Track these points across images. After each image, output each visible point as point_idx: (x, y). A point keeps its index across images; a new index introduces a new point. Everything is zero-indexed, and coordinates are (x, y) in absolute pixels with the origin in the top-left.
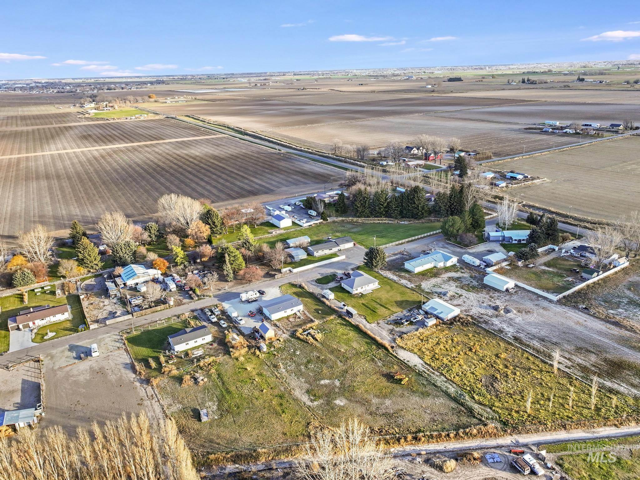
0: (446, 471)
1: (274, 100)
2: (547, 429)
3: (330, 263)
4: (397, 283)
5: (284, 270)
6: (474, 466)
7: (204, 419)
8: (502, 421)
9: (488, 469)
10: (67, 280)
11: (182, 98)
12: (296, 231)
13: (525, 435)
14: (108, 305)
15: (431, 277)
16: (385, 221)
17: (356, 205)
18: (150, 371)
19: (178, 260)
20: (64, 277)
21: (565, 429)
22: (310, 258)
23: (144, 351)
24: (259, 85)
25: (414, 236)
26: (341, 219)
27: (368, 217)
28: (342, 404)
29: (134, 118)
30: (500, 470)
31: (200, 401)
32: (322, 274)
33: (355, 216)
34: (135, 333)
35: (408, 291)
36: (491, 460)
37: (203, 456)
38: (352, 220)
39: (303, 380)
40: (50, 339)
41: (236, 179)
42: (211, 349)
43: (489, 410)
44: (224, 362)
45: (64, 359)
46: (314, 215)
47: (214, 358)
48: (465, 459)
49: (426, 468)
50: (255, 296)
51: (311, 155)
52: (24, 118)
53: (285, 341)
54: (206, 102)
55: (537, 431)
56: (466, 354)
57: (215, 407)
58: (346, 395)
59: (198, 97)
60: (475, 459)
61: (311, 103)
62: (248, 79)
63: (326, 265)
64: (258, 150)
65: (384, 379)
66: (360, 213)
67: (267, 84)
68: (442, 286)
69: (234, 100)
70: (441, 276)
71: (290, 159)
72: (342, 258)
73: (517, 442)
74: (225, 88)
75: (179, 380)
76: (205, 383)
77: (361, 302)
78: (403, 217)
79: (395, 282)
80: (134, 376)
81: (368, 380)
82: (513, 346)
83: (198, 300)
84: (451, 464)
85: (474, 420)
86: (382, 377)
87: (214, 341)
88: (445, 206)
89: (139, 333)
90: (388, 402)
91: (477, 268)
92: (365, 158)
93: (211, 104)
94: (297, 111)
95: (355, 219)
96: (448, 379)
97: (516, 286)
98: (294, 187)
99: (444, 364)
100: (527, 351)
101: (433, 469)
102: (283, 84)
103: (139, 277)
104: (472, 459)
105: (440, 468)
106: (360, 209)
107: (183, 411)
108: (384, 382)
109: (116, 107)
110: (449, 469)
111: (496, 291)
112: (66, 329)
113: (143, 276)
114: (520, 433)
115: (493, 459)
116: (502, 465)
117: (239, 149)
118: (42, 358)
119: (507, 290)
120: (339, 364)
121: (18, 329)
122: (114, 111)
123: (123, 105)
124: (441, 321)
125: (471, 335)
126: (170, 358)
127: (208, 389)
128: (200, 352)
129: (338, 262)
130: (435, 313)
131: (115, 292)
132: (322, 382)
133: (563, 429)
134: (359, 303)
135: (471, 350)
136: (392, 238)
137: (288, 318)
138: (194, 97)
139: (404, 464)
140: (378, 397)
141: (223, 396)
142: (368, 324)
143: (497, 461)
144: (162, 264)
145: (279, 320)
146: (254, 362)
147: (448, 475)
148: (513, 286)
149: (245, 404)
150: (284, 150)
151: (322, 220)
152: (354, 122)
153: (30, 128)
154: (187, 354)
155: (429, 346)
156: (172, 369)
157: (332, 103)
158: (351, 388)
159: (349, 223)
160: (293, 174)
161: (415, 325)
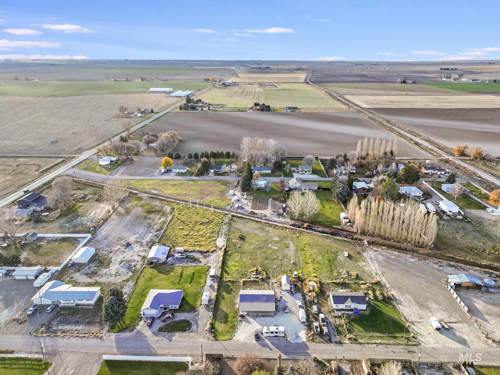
28: (276, 238)
31: (347, 262)
39: (285, 252)
44: (326, 278)
57: (339, 257)
65: (246, 239)
107: (356, 261)
108: (248, 238)
127: (341, 266)
132: (276, 248)
141: (333, 260)
146: (306, 271)
149: (323, 253)
158: (266, 241)
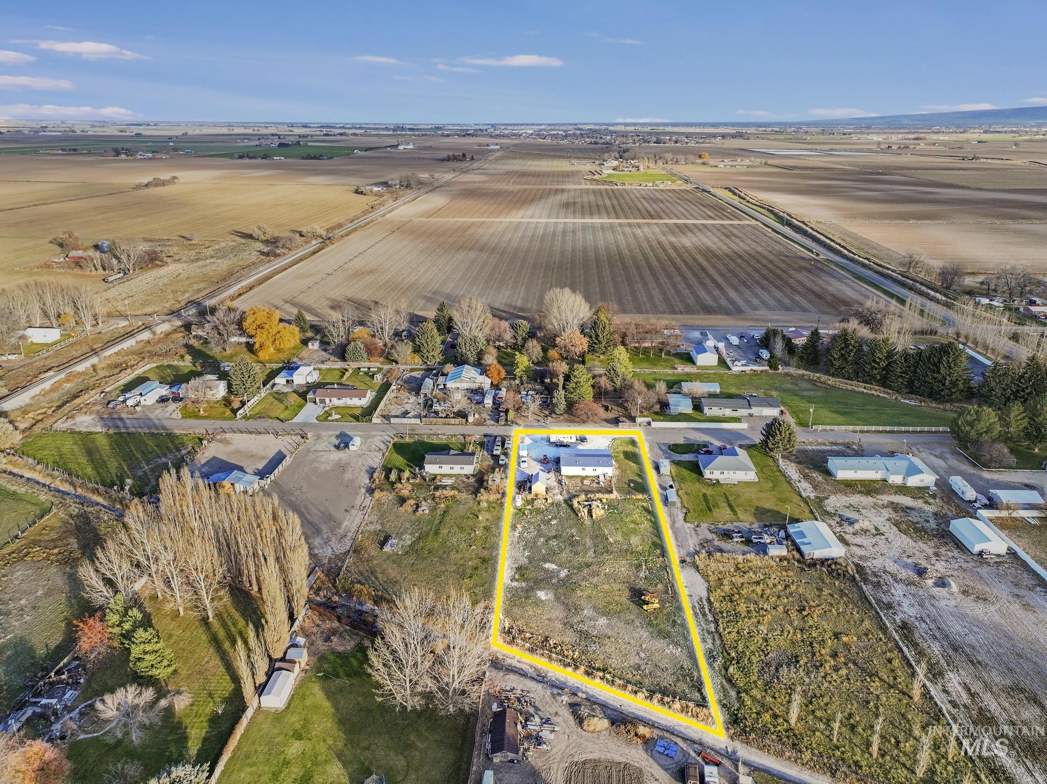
0: (585, 727)
1: (897, 174)
2: (799, 761)
3: (717, 429)
4: (789, 483)
5: (639, 420)
6: (629, 742)
7: (387, 549)
8: (736, 715)
9: (645, 755)
10: (399, 366)
11: (747, 162)
12: (714, 374)
13: (754, 750)
14: (412, 402)
15: (859, 492)
16: (876, 391)
17: (832, 356)
18: (386, 482)
19: (518, 372)
20: (397, 362)
21: (833, 775)
22: (697, 415)
23: (400, 460)
24: (895, 147)
25: (902, 425)
26: (801, 372)
27: (849, 379)
28: (543, 598)
29: (650, 184)
30: (659, 765)
31: (401, 530)
32: (689, 439)
33: (827, 373)
34: (408, 440)
35: (796, 499)
36: (661, 750)
37: (352, 582)
38: (819, 378)
39: (527, 554)
40: (333, 421)
41: (704, 286)
42: (463, 482)
43: (733, 694)
44: (463, 501)
45: (326, 443)
46: (764, 357)
47: (456, 492)
48: (623, 727)
49: (566, 713)
50: (570, 441)
51: (863, 270)
52: (523, 174)
53: (552, 504)
54: (777, 170)
55: (780, 754)
56: (787, 613)
57: (409, 542)
58: (560, 590)
59: (770, 162)
60: (636, 735)
61: (960, 184)
62: (884, 136)
63: (706, 429)
64: (782, 249)
65: (627, 593)
66: (836, 370)
67: (911, 147)
68: (864, 511)
69: (826, 169)
70: (879, 497)
71: (822, 270)
72: (743, 426)
73: (734, 752)
74: (832, 150)
75: (402, 501)
76: (424, 514)
77: (704, 491)
78: (911, 393)
79: (789, 481)
80: (368, 481)
81: (606, 587)
82: (885, 633)
83: (505, 425)
84: (601, 724)
85: (697, 694)
86: (627, 590)
87: (473, 476)
88: (1004, 390)
89: (412, 441)
90: (603, 621)
91: (963, 505)
92: (954, 287)
93: (785, 173)
94: (922, 196)
95: (824, 378)
96: (717, 631)
97: (1012, 553)
98: (783, 312)
99: (734, 610)
100: (901, 650)
101: (571, 718)
102: (942, 148)
103: (462, 381)
104: (633, 734)
105: (580, 721)
106: (837, 363)
107: (378, 533)
108: (624, 597)
109: (641, 168)
110: (592, 728)
111: (958, 547)
112: (352, 416)
113: (467, 382)
114: (747, 743)
115: (666, 749)
116: (670, 761)
117: (754, 245)
118: (309, 436)
119: (981, 554)
120: (591, 553)
121: (315, 402)
122: (638, 173)
123: (652, 165)
124: (797, 556)
125: (826, 592)
126: (415, 476)
127: (420, 522)
128: (448, 482)
129: (729, 431)
130: (798, 541)
131: (427, 391)
132: (547, 565)
133: (828, 774)
134: (700, 491)
135: (800, 611)
136: (859, 419)
137: (583, 478)
138: (764, 161)
139: (542, 693)
140: (595, 609)
141: (427, 535)
142: (682, 521)
143: (667, 755)
144: (496, 373)
145: (570, 477)
147: (584, 733)
148: (1003, 550)
149: (441, 552)
150: (824, 254)
151: (768, 368)
152: (1011, 224)
153: (518, 187)
154: (434, 478)
155: (738, 580)
156: (405, 489)
157: (1007, 187)
158: (573, 586)
159: (810, 381)
160: (800, 294)
161: (753, 547)
